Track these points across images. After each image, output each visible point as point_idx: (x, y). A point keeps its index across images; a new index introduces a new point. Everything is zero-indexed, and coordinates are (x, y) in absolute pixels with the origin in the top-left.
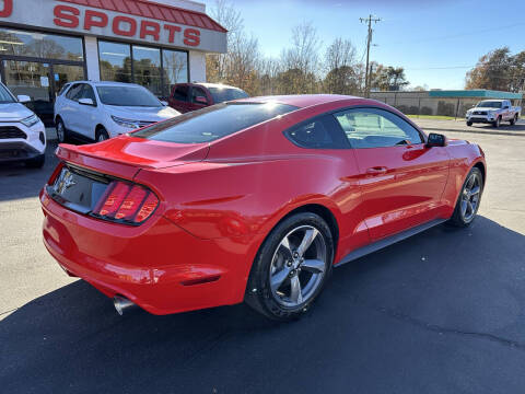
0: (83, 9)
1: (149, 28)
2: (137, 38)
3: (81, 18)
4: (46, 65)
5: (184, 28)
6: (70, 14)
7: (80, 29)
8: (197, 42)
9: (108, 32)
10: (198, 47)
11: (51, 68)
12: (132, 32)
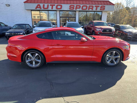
0: (75, 5)
1: (91, 7)
2: (87, 10)
3: (75, 7)
4: (68, 18)
5: (100, 6)
6: (73, 7)
7: (74, 10)
8: (104, 9)
9: (81, 9)
10: (105, 10)
11: (69, 19)
12: (86, 9)
